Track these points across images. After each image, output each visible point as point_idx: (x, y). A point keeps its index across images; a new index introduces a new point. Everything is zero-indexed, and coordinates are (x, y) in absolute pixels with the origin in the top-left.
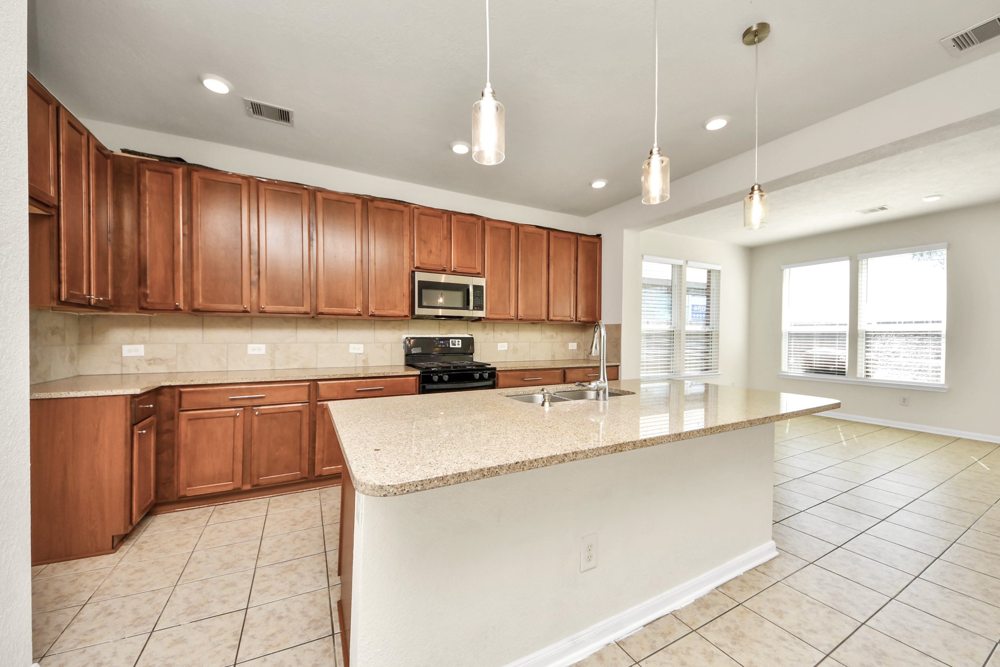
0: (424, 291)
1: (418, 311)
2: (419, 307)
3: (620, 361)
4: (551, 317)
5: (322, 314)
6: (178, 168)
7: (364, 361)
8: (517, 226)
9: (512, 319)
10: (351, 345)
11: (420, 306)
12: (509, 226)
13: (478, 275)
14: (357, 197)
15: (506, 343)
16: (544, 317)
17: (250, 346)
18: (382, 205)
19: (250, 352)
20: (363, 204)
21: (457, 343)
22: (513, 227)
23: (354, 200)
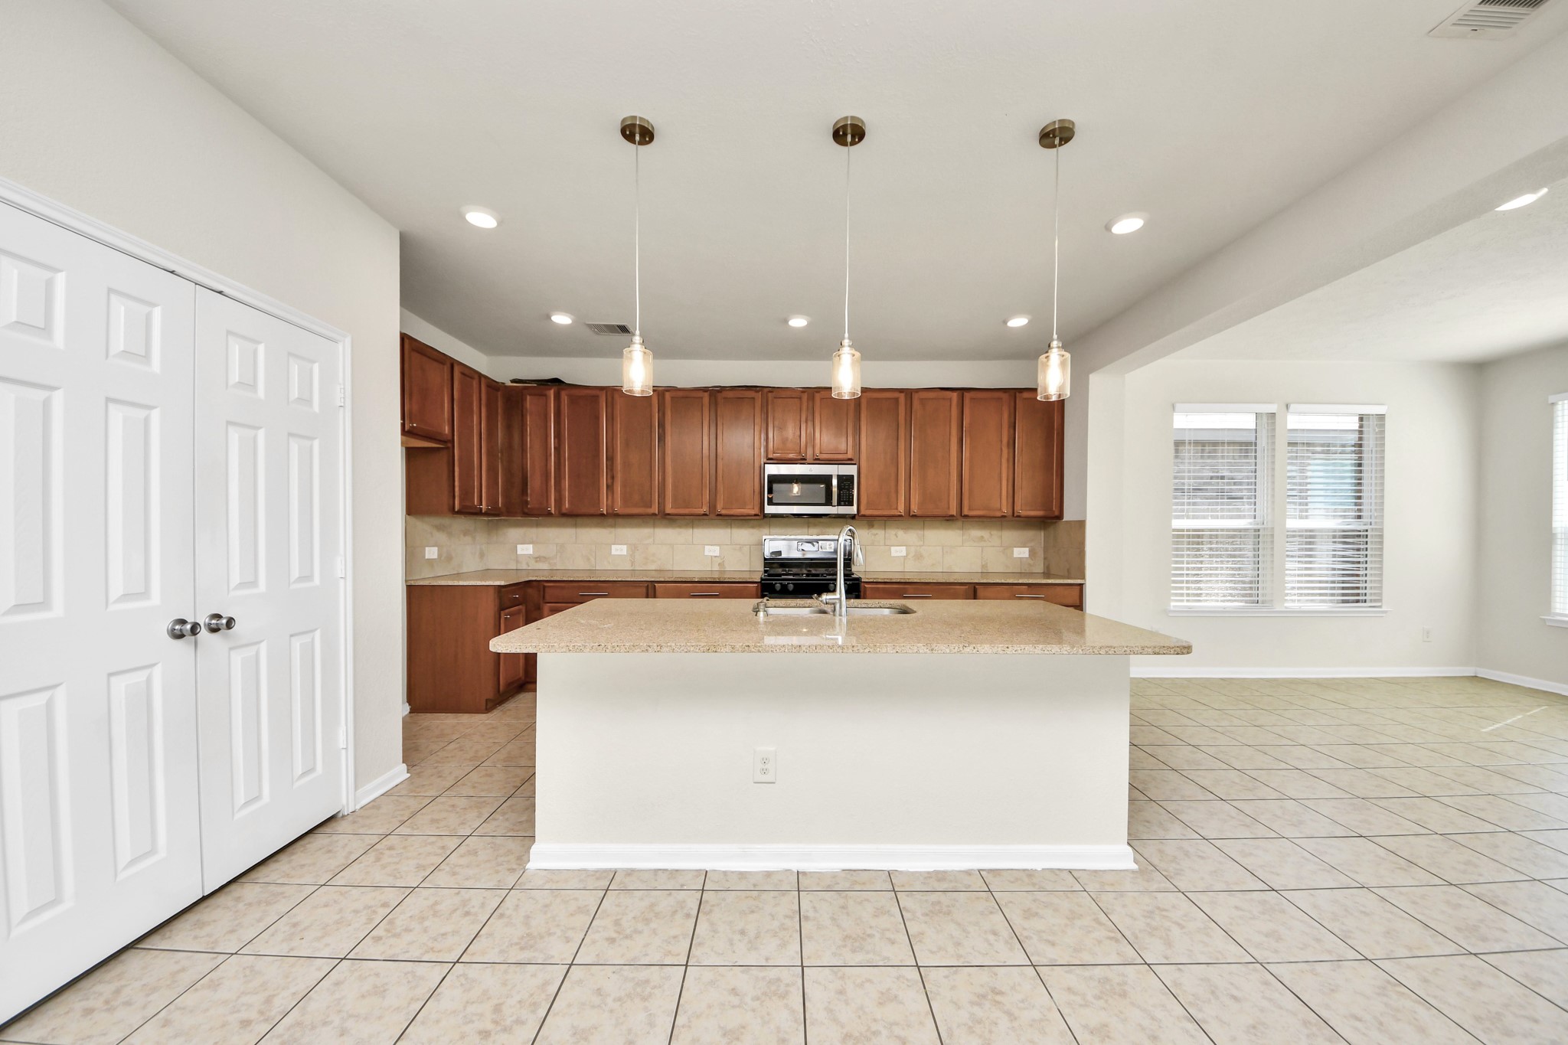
0: (775, 486)
1: (770, 510)
2: (768, 505)
3: (1083, 578)
4: (966, 512)
5: (669, 514)
6: (550, 389)
7: (719, 564)
8: (909, 393)
9: (901, 516)
10: (706, 547)
11: (771, 502)
12: (896, 395)
13: (849, 462)
14: (705, 390)
15: (905, 547)
16: (953, 511)
17: (614, 547)
18: (731, 394)
19: (614, 552)
20: (710, 396)
21: (828, 547)
22: (902, 396)
23: (701, 394)
